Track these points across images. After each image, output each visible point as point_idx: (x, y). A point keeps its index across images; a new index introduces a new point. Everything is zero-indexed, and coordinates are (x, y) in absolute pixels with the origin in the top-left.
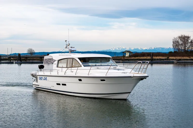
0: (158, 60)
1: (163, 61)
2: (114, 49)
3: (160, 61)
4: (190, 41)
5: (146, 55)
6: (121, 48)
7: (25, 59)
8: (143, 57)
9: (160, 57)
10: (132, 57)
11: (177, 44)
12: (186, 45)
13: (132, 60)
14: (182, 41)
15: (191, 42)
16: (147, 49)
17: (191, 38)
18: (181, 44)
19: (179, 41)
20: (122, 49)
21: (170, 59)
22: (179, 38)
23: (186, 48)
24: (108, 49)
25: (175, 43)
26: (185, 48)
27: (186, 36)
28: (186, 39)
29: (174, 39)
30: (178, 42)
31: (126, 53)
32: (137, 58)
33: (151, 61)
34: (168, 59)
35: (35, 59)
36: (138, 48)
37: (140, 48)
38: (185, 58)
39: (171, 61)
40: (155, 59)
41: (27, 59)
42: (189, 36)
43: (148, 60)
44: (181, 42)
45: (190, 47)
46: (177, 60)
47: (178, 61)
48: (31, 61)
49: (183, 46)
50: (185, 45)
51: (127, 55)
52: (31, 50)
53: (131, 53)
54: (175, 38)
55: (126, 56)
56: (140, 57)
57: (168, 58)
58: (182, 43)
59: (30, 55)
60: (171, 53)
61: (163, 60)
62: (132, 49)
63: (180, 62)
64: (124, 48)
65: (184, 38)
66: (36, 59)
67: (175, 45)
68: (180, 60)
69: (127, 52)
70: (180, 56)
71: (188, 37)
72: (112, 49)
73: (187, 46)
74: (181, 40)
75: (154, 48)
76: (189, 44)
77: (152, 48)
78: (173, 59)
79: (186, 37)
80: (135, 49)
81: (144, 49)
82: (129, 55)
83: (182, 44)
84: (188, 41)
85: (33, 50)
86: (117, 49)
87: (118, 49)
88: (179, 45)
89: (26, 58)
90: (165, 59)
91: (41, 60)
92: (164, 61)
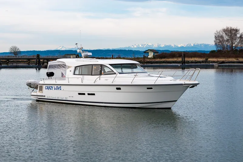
0: (192, 62)
1: (199, 64)
2: (135, 46)
3: (195, 64)
4: (238, 36)
5: (178, 56)
6: (145, 44)
7: (6, 62)
8: (172, 59)
9: (196, 59)
10: (158, 58)
11: (221, 40)
12: (234, 41)
13: (157, 62)
14: (228, 35)
15: (241, 37)
16: (183, 46)
17: (241, 32)
18: (226, 39)
19: (224, 35)
20: (148, 46)
21: (209, 62)
22: (224, 31)
23: (234, 45)
24: (127, 47)
25: (219, 38)
26: (232, 45)
27: (233, 28)
28: (234, 32)
29: (216, 33)
30: (222, 37)
31: (148, 52)
32: (163, 60)
33: (183, 64)
34: (206, 61)
35: (20, 62)
36: (170, 45)
37: (173, 45)
38: (230, 60)
39: (211, 64)
40: (188, 61)
41: (9, 62)
42: (238, 28)
43: (179, 62)
44: (226, 38)
45: (240, 44)
46: (219, 62)
47: (220, 65)
48: (15, 64)
49: (229, 42)
50: (232, 42)
51: (151, 55)
52: (15, 48)
53: (156, 53)
54: (218, 31)
55: (149, 57)
56: (169, 58)
57: (207, 59)
58: (228, 38)
59: (13, 55)
60: (213, 52)
61: (200, 62)
62: (162, 46)
63: (223, 66)
64: (150, 44)
65: (231, 32)
66: (22, 61)
67: (218, 41)
68: (223, 62)
69: (151, 51)
70: (224, 57)
71: (237, 31)
72: (133, 46)
73: (234, 43)
74: (226, 34)
75: (194, 45)
76: (238, 40)
77: (191, 44)
78: (214, 62)
79: (234, 30)
80: (166, 46)
81: (179, 46)
82: (153, 56)
83: (228, 40)
84: (236, 35)
85: (18, 49)
86: (140, 46)
87: (142, 46)
88: (223, 40)
89: (8, 59)
90: (203, 62)
91: (29, 62)
92: (201, 64)
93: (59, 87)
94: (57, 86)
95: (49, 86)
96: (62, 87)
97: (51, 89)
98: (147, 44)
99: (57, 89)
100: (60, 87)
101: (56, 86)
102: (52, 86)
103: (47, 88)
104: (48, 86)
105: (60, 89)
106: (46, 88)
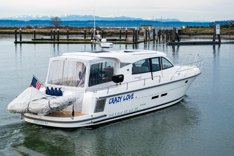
2: (17, 17)
6: (25, 15)
20: (28, 17)
24: (10, 17)
36: (47, 16)
62: (41, 17)
64: (29, 15)
72: (14, 16)
77: (64, 15)
86: (21, 16)
87: (22, 16)
93: (130, 95)
94: (128, 94)
95: (116, 98)
96: (135, 94)
97: (118, 101)
98: (27, 15)
99: (127, 99)
100: (133, 94)
101: (126, 95)
102: (120, 96)
103: (113, 101)
104: (114, 97)
105: (132, 98)
106: (111, 101)
